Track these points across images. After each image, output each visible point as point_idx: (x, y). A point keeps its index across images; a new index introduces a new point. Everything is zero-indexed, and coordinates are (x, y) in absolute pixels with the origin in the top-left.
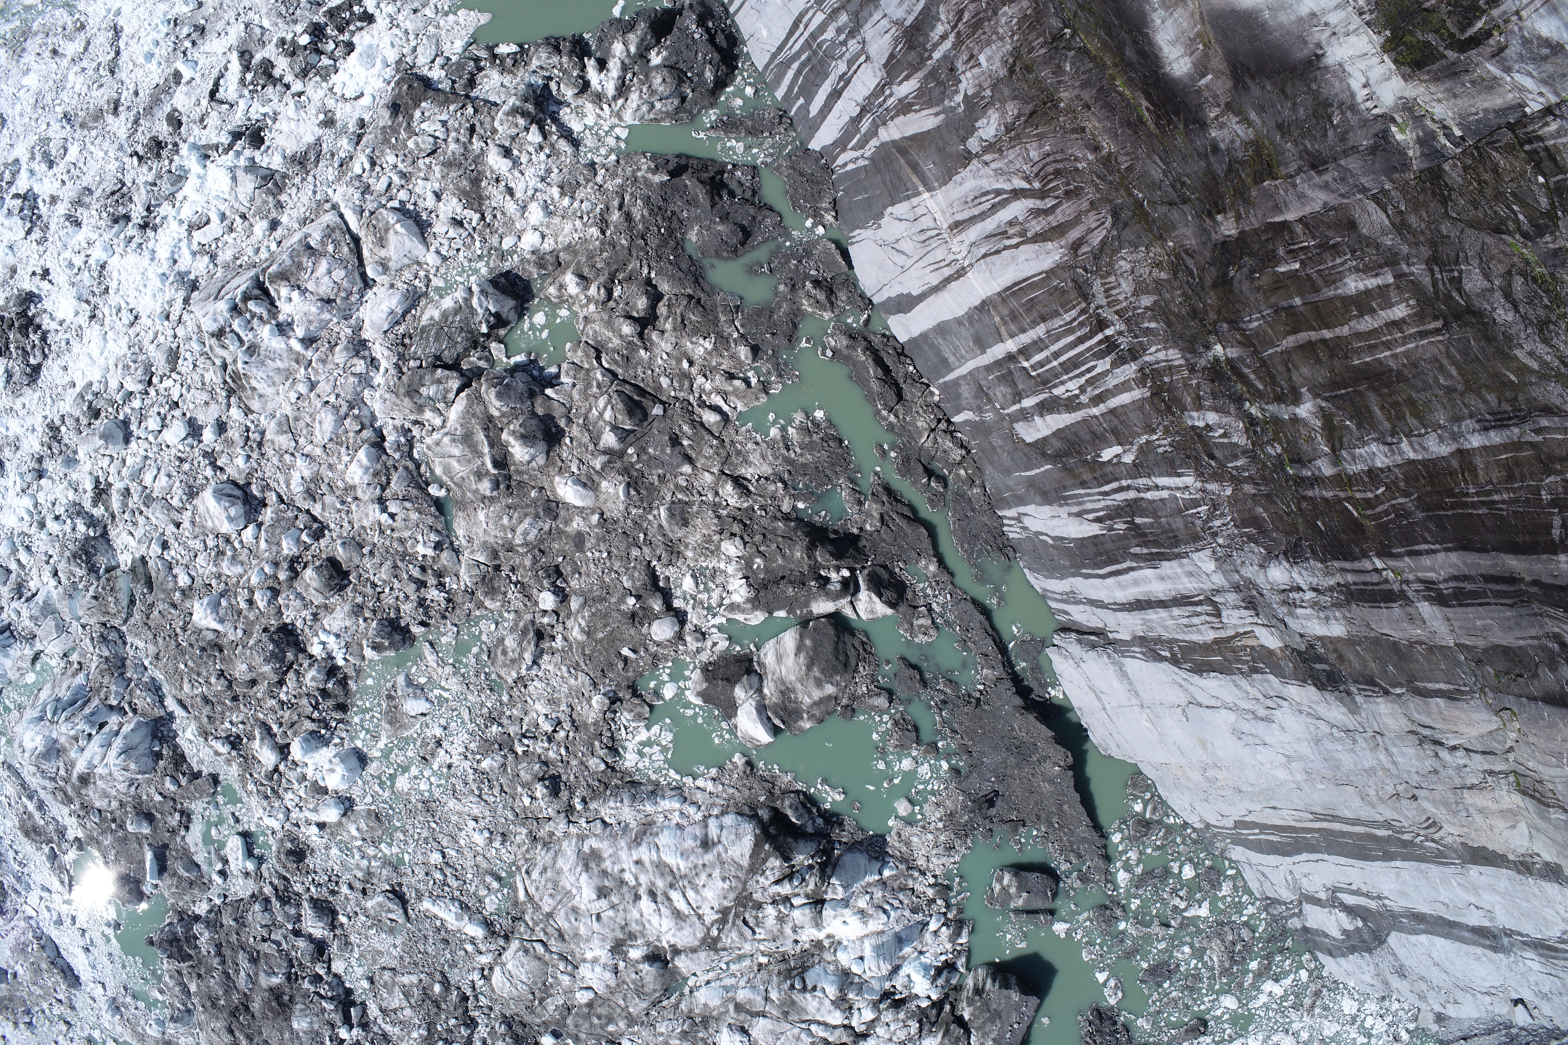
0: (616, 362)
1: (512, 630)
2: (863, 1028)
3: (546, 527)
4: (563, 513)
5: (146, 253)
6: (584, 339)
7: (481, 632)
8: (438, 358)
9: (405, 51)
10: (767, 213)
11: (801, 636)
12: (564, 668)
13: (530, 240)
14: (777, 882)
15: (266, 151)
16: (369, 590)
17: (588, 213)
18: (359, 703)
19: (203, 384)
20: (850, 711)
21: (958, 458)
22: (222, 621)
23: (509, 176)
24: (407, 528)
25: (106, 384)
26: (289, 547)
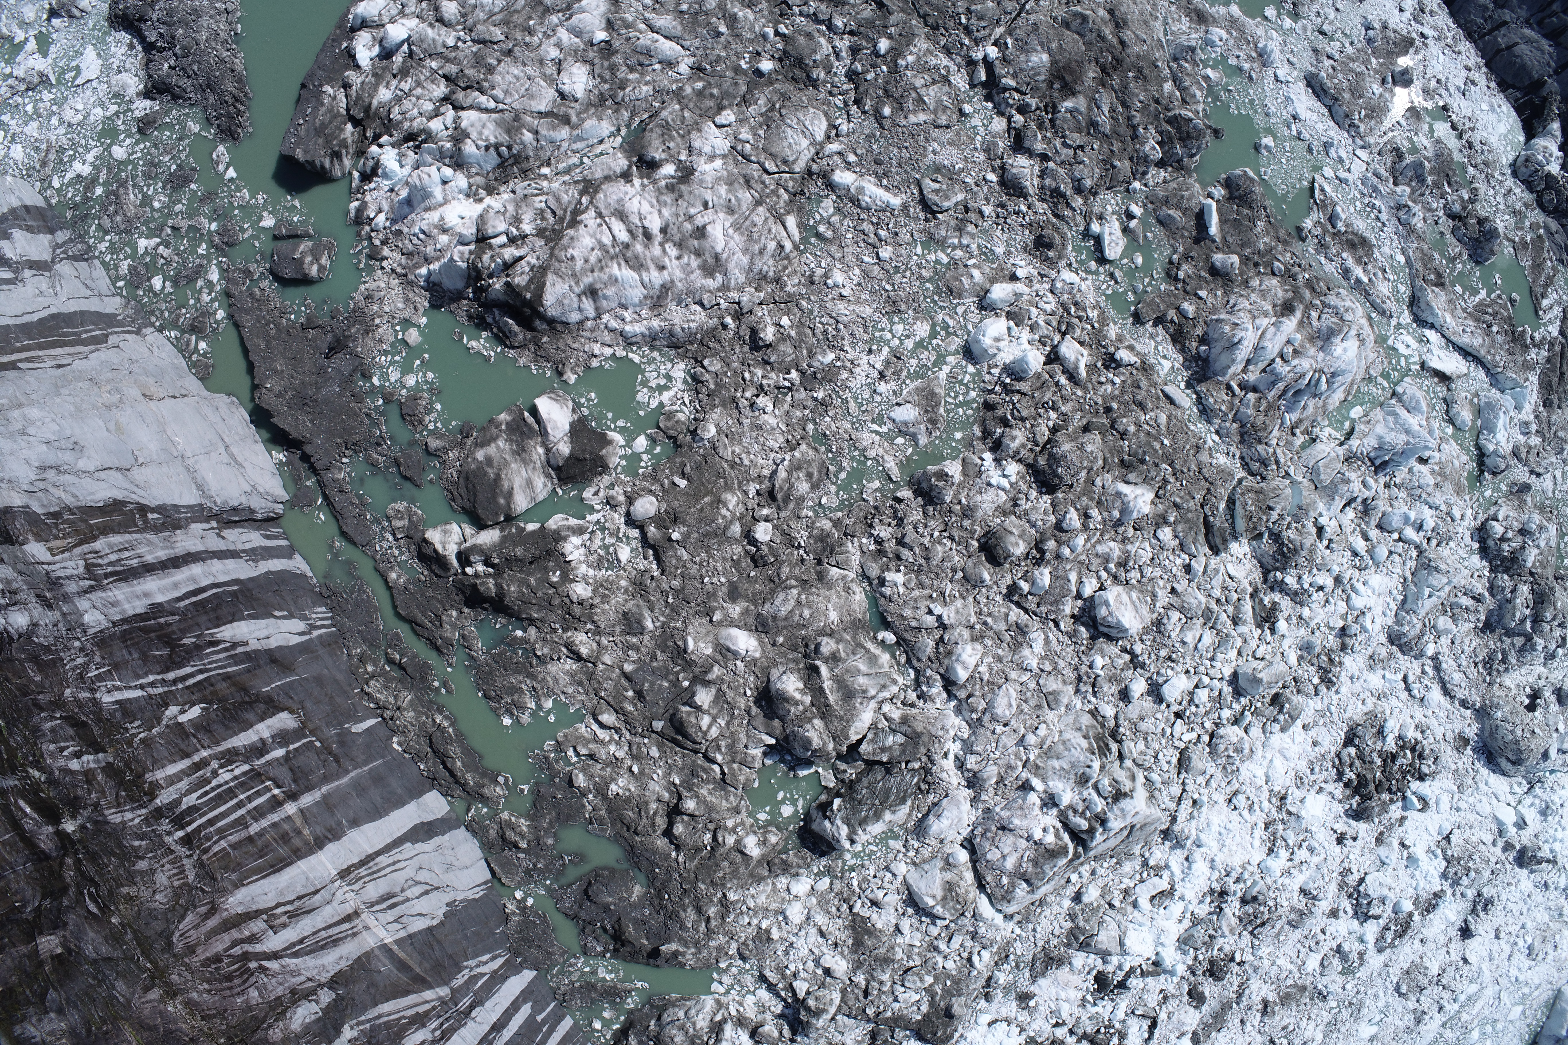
0: (704, 770)
1: (802, 499)
2: (442, 110)
3: (767, 606)
4: (751, 621)
5: (1221, 867)
6: (740, 792)
7: (837, 494)
8: (888, 772)
10: (569, 912)
11: (510, 508)
12: (746, 462)
13: (801, 886)
14: (521, 258)
15: (1091, 970)
16: (956, 533)
17: (742, 913)
18: (970, 412)
19: (1145, 739)
20: (465, 432)
21: (373, 682)
22: (1119, 494)
23: (824, 949)
24: (915, 600)
25: (1264, 732)
26: (1044, 576)
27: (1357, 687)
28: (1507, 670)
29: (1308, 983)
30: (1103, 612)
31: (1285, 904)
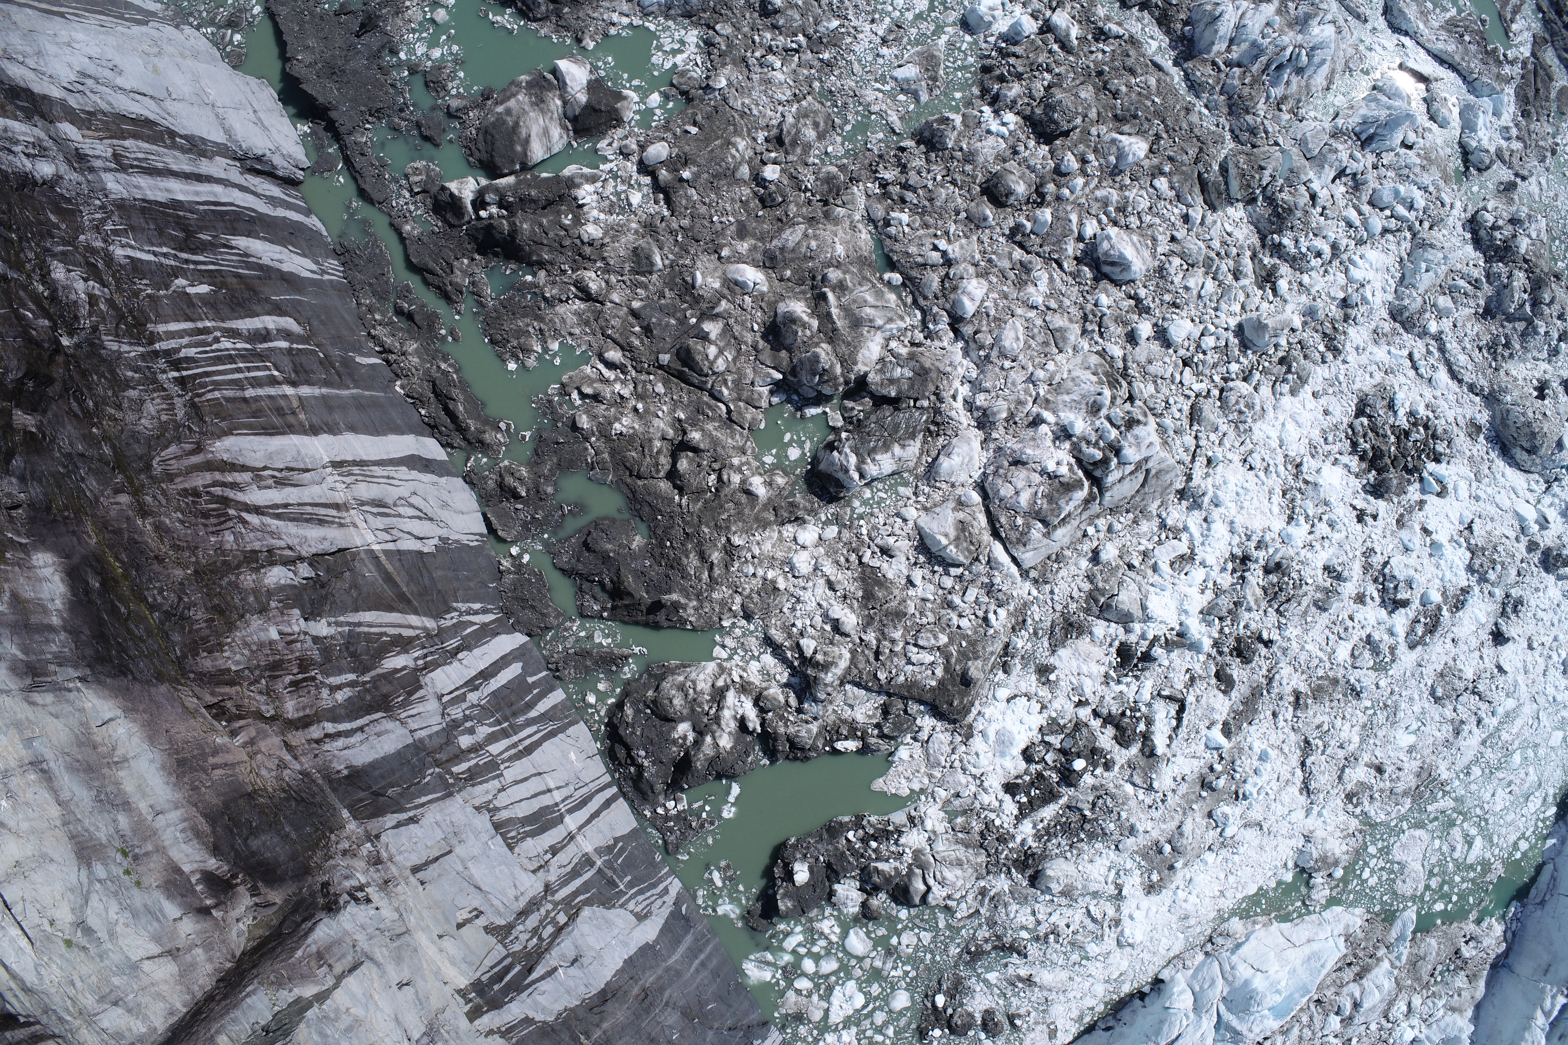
0: (710, 407)
1: (809, 147)
3: (774, 243)
4: (759, 257)
5: (1241, 530)
6: (746, 432)
7: (843, 144)
8: (897, 409)
9: (963, 748)
10: (566, 567)
11: (526, 156)
12: (755, 112)
13: (809, 534)
15: (1113, 640)
16: (958, 178)
17: (747, 561)
20: (486, 96)
21: (380, 329)
22: (1113, 141)
23: (832, 601)
24: (920, 238)
25: (1274, 394)
26: (1046, 215)
27: (1364, 359)
28: (1511, 356)
29: (1340, 676)
30: (1105, 245)
31: (1310, 581)
